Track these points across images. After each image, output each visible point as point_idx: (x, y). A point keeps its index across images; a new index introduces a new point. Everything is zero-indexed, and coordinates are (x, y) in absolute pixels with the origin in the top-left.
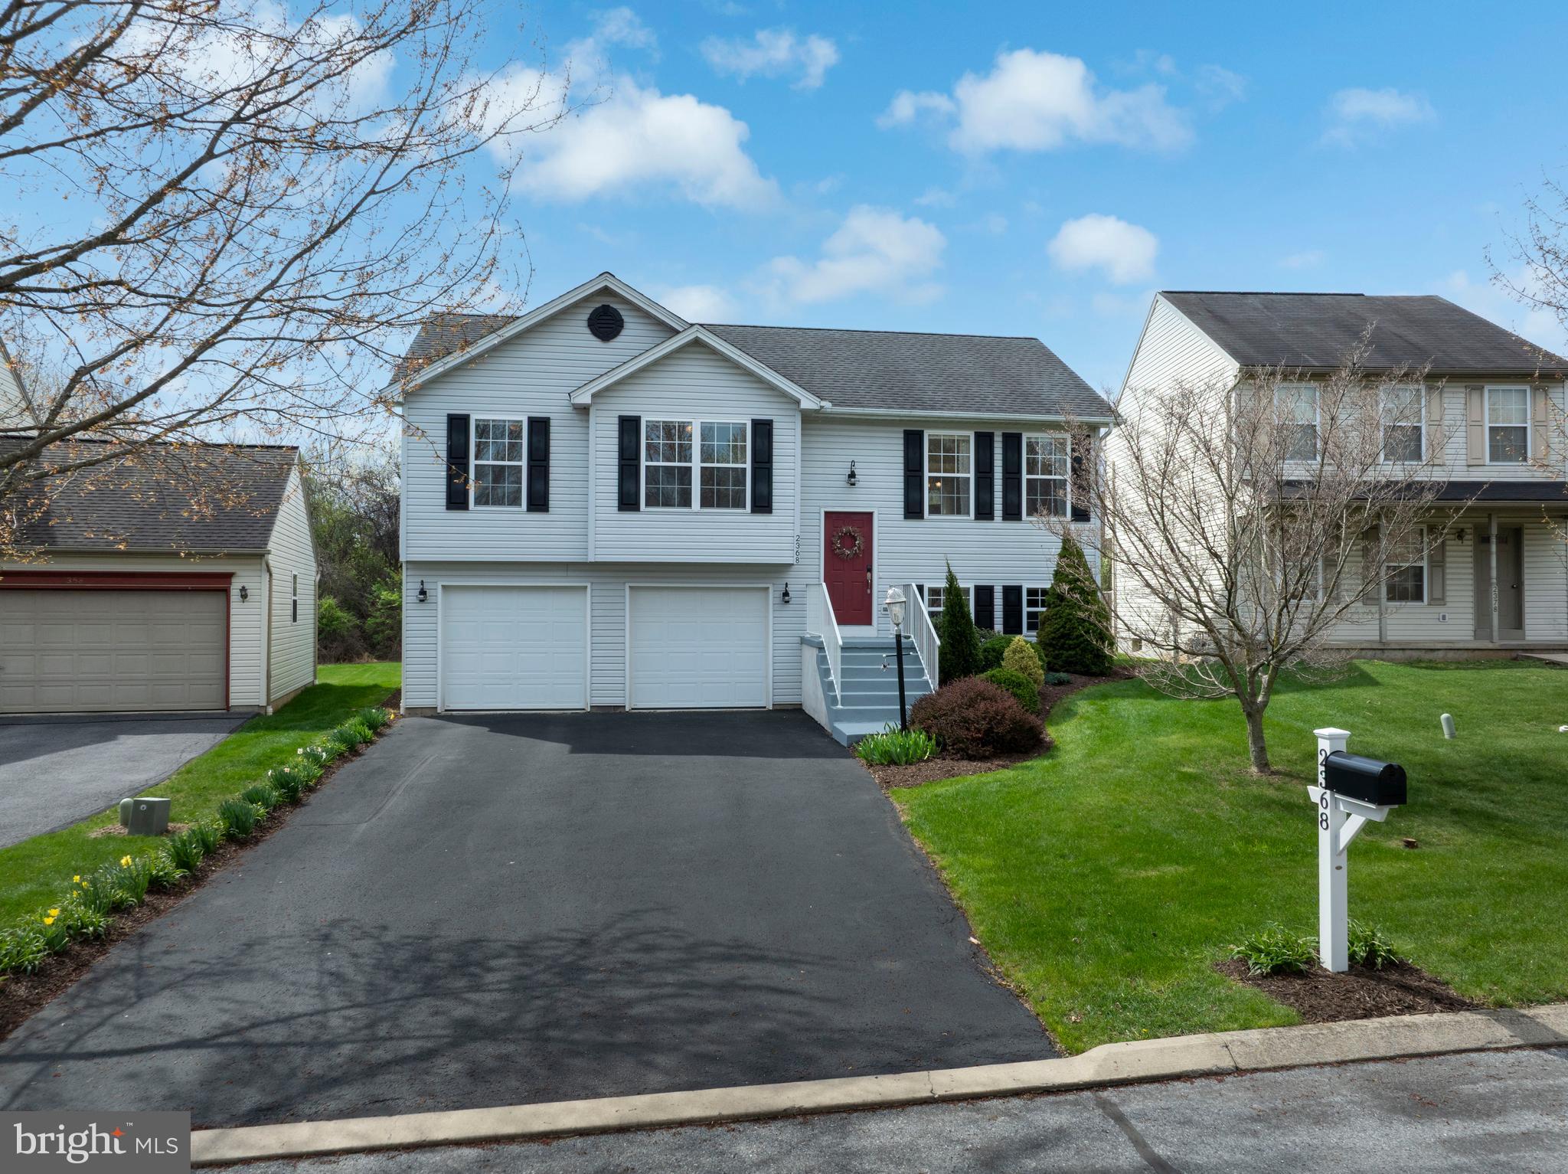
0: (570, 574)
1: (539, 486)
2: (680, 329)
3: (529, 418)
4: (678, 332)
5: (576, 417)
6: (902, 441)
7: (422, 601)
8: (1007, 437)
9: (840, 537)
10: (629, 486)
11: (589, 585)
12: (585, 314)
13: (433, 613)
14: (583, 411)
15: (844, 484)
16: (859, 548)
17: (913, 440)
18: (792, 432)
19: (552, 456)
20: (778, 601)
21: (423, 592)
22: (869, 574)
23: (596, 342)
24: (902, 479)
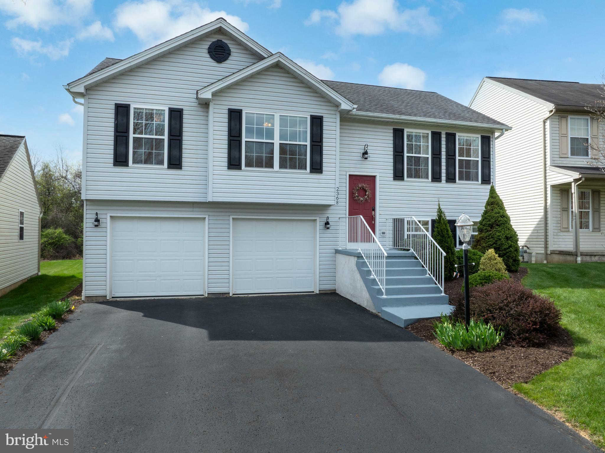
0: (195, 209)
1: (175, 153)
2: (266, 56)
3: (169, 108)
4: (265, 58)
5: (200, 109)
6: (392, 135)
7: (96, 226)
8: (448, 134)
9: (358, 190)
10: (235, 153)
11: (207, 217)
12: (207, 45)
13: (103, 234)
14: (205, 105)
15: (360, 158)
16: (368, 196)
17: (398, 134)
18: (334, 124)
19: (184, 134)
20: (322, 227)
21: (97, 220)
22: (373, 212)
23: (214, 63)
24: (392, 157)
